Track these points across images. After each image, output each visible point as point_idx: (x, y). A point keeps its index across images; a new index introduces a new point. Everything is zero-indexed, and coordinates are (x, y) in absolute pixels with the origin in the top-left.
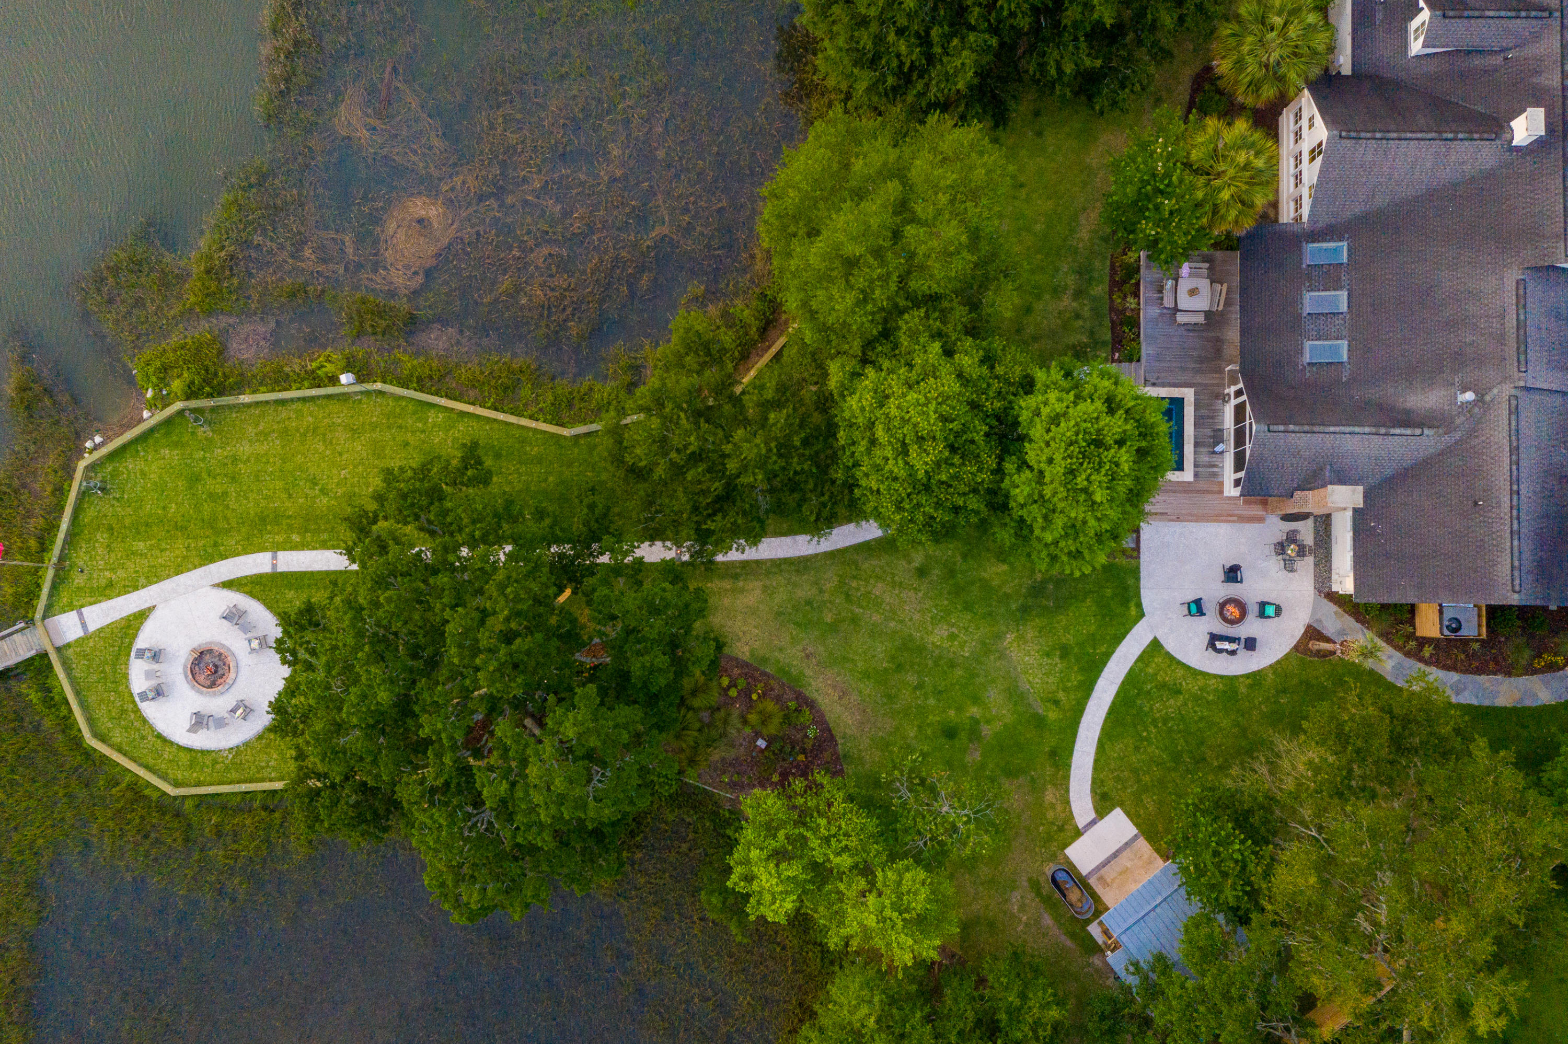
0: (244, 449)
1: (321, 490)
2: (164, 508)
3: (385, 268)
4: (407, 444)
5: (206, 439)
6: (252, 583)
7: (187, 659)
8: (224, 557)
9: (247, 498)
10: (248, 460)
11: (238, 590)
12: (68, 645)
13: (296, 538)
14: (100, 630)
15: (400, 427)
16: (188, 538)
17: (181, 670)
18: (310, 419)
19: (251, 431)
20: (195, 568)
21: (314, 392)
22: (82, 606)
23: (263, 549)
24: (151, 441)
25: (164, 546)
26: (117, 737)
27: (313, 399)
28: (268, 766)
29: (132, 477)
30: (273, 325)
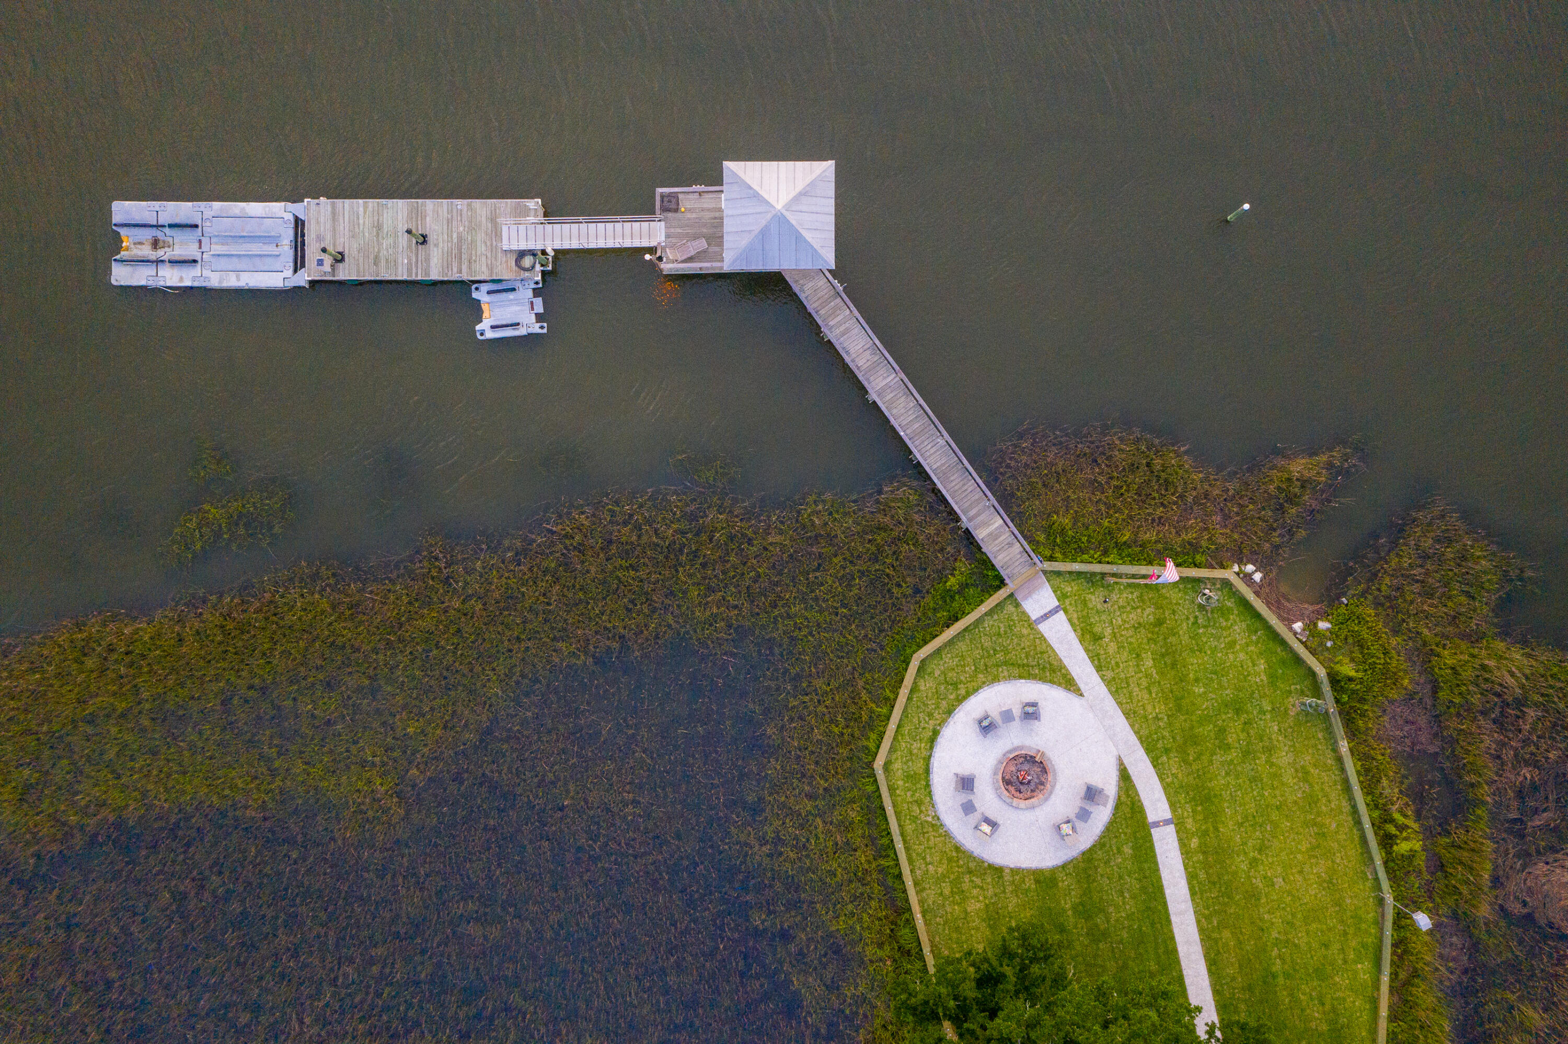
0: (1283, 758)
1: (1255, 860)
2: (1197, 680)
3: (1524, 867)
4: (1326, 946)
5: (1286, 710)
6: (1133, 804)
7: (1030, 748)
8: (1155, 763)
9: (1227, 774)
10: (1272, 765)
11: (1120, 788)
12: (1018, 605)
13: (1194, 843)
14: (1043, 638)
15: (1345, 934)
16: (1169, 716)
17: (1017, 742)
18: (1334, 825)
19: (1307, 759)
20: (1136, 733)
21: (1367, 825)
22: (1066, 612)
23: (1173, 806)
24: (1271, 644)
25: (1154, 690)
26: (926, 685)
27: (1358, 823)
28: (927, 864)
29: (1225, 633)
30: (1432, 749)
